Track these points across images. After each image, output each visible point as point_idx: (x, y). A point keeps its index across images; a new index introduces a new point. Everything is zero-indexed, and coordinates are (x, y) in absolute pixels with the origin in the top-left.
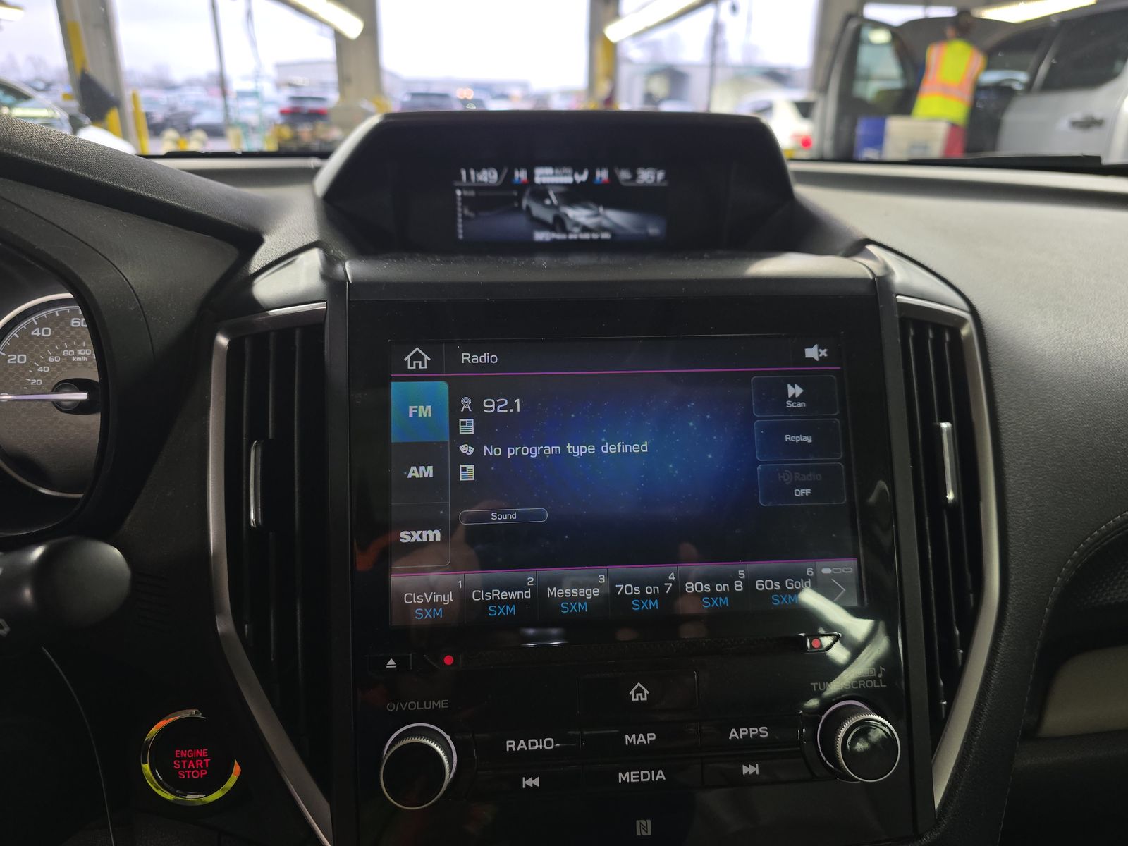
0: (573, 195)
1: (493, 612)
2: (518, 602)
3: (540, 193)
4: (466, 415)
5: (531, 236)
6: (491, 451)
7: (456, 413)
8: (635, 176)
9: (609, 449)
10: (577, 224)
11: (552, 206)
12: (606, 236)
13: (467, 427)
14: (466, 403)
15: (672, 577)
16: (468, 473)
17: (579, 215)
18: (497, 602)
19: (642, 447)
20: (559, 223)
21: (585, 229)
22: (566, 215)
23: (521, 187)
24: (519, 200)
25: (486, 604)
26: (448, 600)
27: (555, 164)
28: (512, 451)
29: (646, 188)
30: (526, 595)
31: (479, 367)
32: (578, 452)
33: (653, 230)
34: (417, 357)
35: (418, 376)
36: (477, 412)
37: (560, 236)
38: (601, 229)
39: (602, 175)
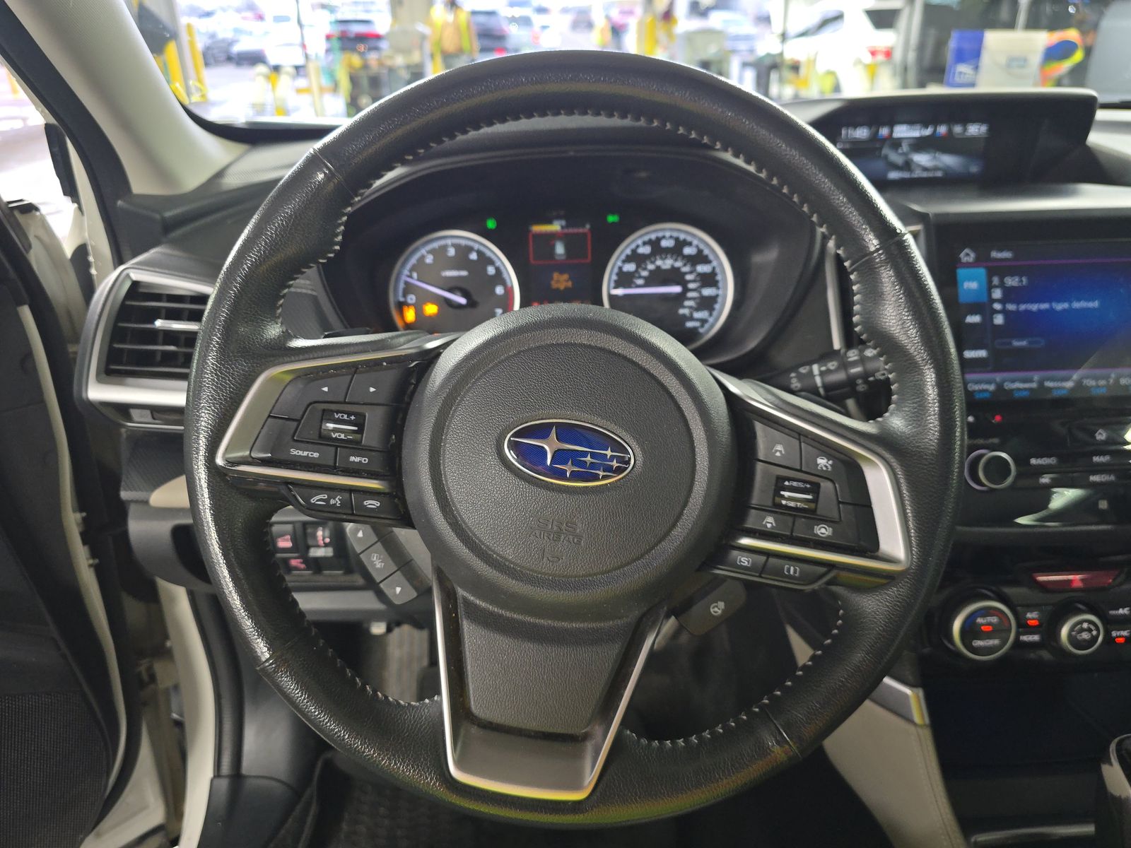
0: (920, 145)
1: (1017, 395)
2: (1031, 390)
3: (896, 144)
4: (996, 287)
5: (885, 175)
6: (1011, 307)
7: (990, 287)
8: (965, 130)
9: (1076, 305)
10: (919, 166)
11: (904, 154)
12: (939, 174)
13: (997, 294)
14: (996, 280)
15: (1113, 376)
16: (999, 320)
17: (922, 159)
18: (1019, 390)
19: (1096, 304)
20: (908, 165)
21: (925, 169)
22: (912, 160)
23: (884, 140)
24: (881, 149)
25: (1012, 390)
26: (992, 387)
27: (911, 122)
28: (1023, 307)
29: (973, 139)
30: (1034, 385)
31: (1001, 260)
32: (1059, 307)
33: (974, 169)
34: (967, 255)
35: (968, 265)
36: (1002, 285)
37: (906, 175)
38: (936, 169)
39: (942, 129)
